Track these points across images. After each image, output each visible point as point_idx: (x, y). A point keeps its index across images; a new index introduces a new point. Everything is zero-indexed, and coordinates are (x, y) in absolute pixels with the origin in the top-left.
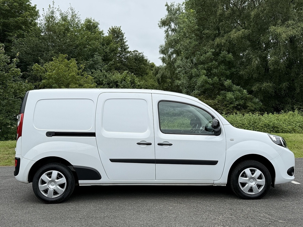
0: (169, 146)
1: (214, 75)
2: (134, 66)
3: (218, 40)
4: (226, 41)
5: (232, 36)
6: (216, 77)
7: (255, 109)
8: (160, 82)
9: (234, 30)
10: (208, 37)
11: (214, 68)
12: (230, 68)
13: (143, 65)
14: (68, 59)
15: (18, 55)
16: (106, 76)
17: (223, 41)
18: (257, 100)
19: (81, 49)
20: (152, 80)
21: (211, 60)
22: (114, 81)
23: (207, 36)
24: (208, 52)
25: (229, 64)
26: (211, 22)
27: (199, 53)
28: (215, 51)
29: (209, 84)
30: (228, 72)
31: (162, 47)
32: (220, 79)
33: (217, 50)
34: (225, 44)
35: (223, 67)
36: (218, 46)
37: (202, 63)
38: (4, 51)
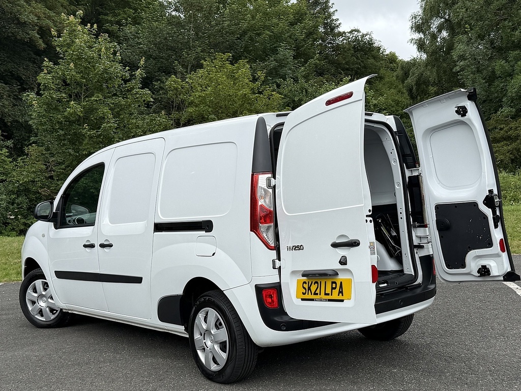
2: (353, 64)
13: (371, 61)
16: (306, 91)
19: (251, 39)
20: (392, 90)
27: (510, 24)
31: (415, 18)
38: (120, 57)
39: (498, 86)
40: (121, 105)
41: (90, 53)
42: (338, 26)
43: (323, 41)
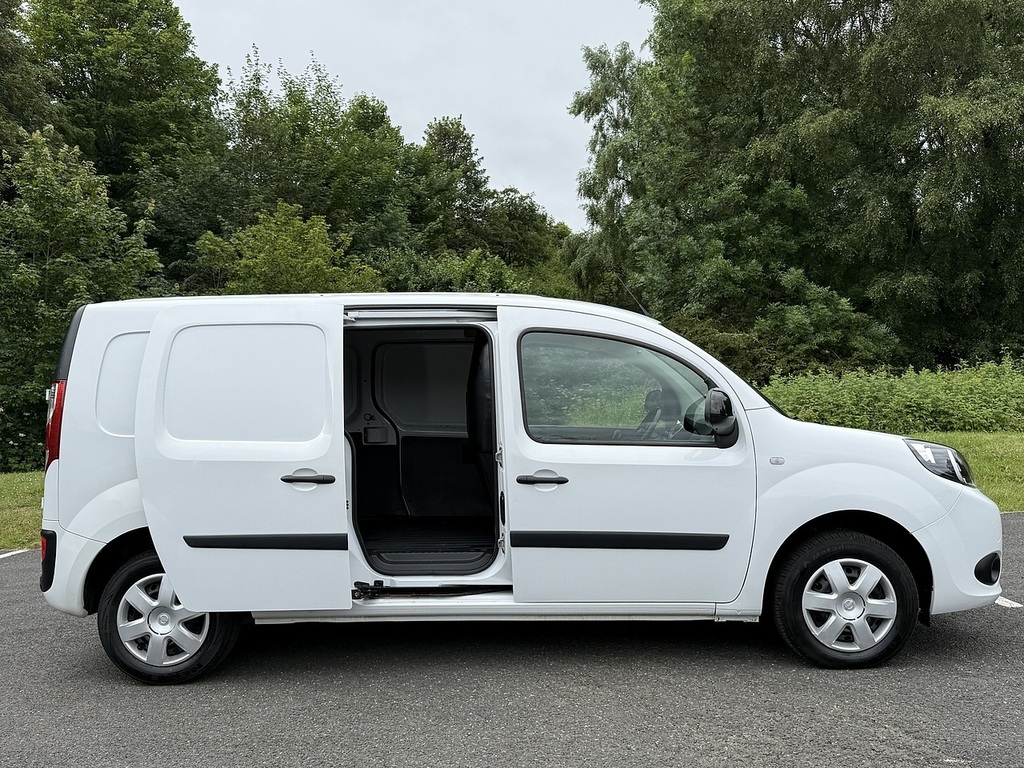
0: (556, 486)
1: (749, 256)
2: (507, 237)
3: (757, 146)
4: (785, 146)
5: (802, 132)
6: (754, 261)
7: (878, 356)
8: (585, 282)
9: (808, 112)
10: (727, 137)
11: (748, 231)
12: (796, 233)
13: (534, 233)
14: (305, 218)
15: (151, 208)
16: (417, 267)
17: (773, 146)
18: (883, 329)
20: (560, 276)
21: (739, 209)
22: (440, 279)
23: (723, 135)
24: (728, 183)
25: (796, 220)
26: (736, 91)
27: (702, 186)
28: (749, 181)
29: (735, 283)
30: (792, 245)
32: (766, 267)
33: (757, 177)
34: (780, 155)
35: (775, 228)
36: (759, 163)
37: (710, 218)
38: (107, 198)
39: (685, 272)
40: (110, 272)
41: (63, 191)
42: (485, 182)
43: (465, 201)
